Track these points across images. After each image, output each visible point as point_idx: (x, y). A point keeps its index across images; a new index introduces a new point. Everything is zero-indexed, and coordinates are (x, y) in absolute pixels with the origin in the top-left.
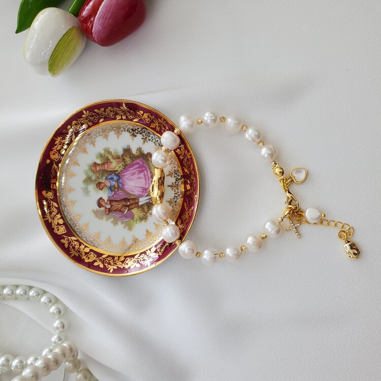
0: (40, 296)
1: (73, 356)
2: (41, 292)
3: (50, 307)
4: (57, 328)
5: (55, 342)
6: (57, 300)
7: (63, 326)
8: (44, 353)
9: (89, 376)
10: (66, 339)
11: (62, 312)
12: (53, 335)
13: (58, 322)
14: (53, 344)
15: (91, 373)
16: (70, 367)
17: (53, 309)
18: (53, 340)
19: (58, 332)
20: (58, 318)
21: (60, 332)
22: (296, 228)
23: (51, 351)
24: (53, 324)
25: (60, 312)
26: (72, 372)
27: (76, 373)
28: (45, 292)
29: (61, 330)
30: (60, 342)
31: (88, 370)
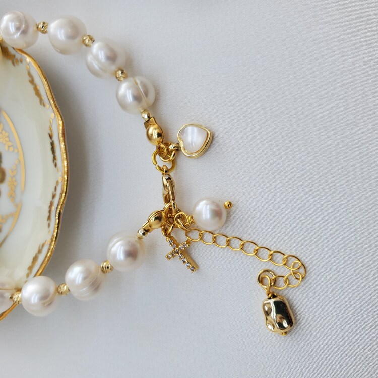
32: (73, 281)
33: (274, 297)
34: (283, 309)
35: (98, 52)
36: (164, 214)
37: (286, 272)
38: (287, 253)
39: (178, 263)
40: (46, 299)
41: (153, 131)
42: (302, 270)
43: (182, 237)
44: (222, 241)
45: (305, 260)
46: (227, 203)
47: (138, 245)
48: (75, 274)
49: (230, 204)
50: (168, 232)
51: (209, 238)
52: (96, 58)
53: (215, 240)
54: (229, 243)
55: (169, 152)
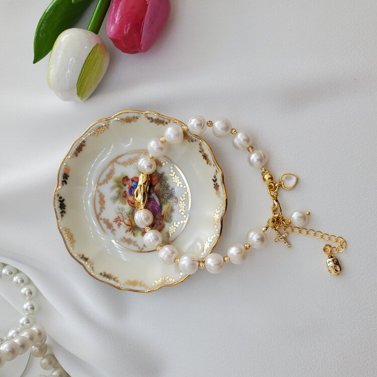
0: (12, 275)
1: (41, 341)
2: (14, 272)
3: (22, 287)
4: (27, 310)
5: (23, 324)
6: (30, 282)
7: (33, 308)
8: (10, 334)
9: (54, 362)
10: (35, 322)
11: (33, 294)
12: (21, 317)
13: (28, 304)
14: (20, 326)
15: (57, 360)
16: (35, 351)
17: (24, 290)
18: (21, 321)
19: (27, 314)
20: (29, 300)
21: (29, 314)
22: (284, 238)
23: (18, 333)
24: (23, 305)
25: (31, 293)
26: (38, 356)
27: (42, 358)
28: (18, 271)
29: (31, 312)
30: (28, 325)
31: (53, 356)
32: (232, 255)
33: (332, 257)
34: (337, 263)
35: (240, 138)
36: (275, 219)
37: (337, 245)
38: (337, 236)
39: (282, 244)
40: (220, 265)
41: (267, 177)
42: (345, 244)
43: (282, 231)
44: (304, 231)
45: (345, 239)
46: (308, 213)
47: (264, 235)
48: (233, 251)
49: (309, 214)
50: (277, 228)
51: (297, 230)
52: (239, 140)
53: (300, 232)
54: (307, 233)
55: (275, 188)
